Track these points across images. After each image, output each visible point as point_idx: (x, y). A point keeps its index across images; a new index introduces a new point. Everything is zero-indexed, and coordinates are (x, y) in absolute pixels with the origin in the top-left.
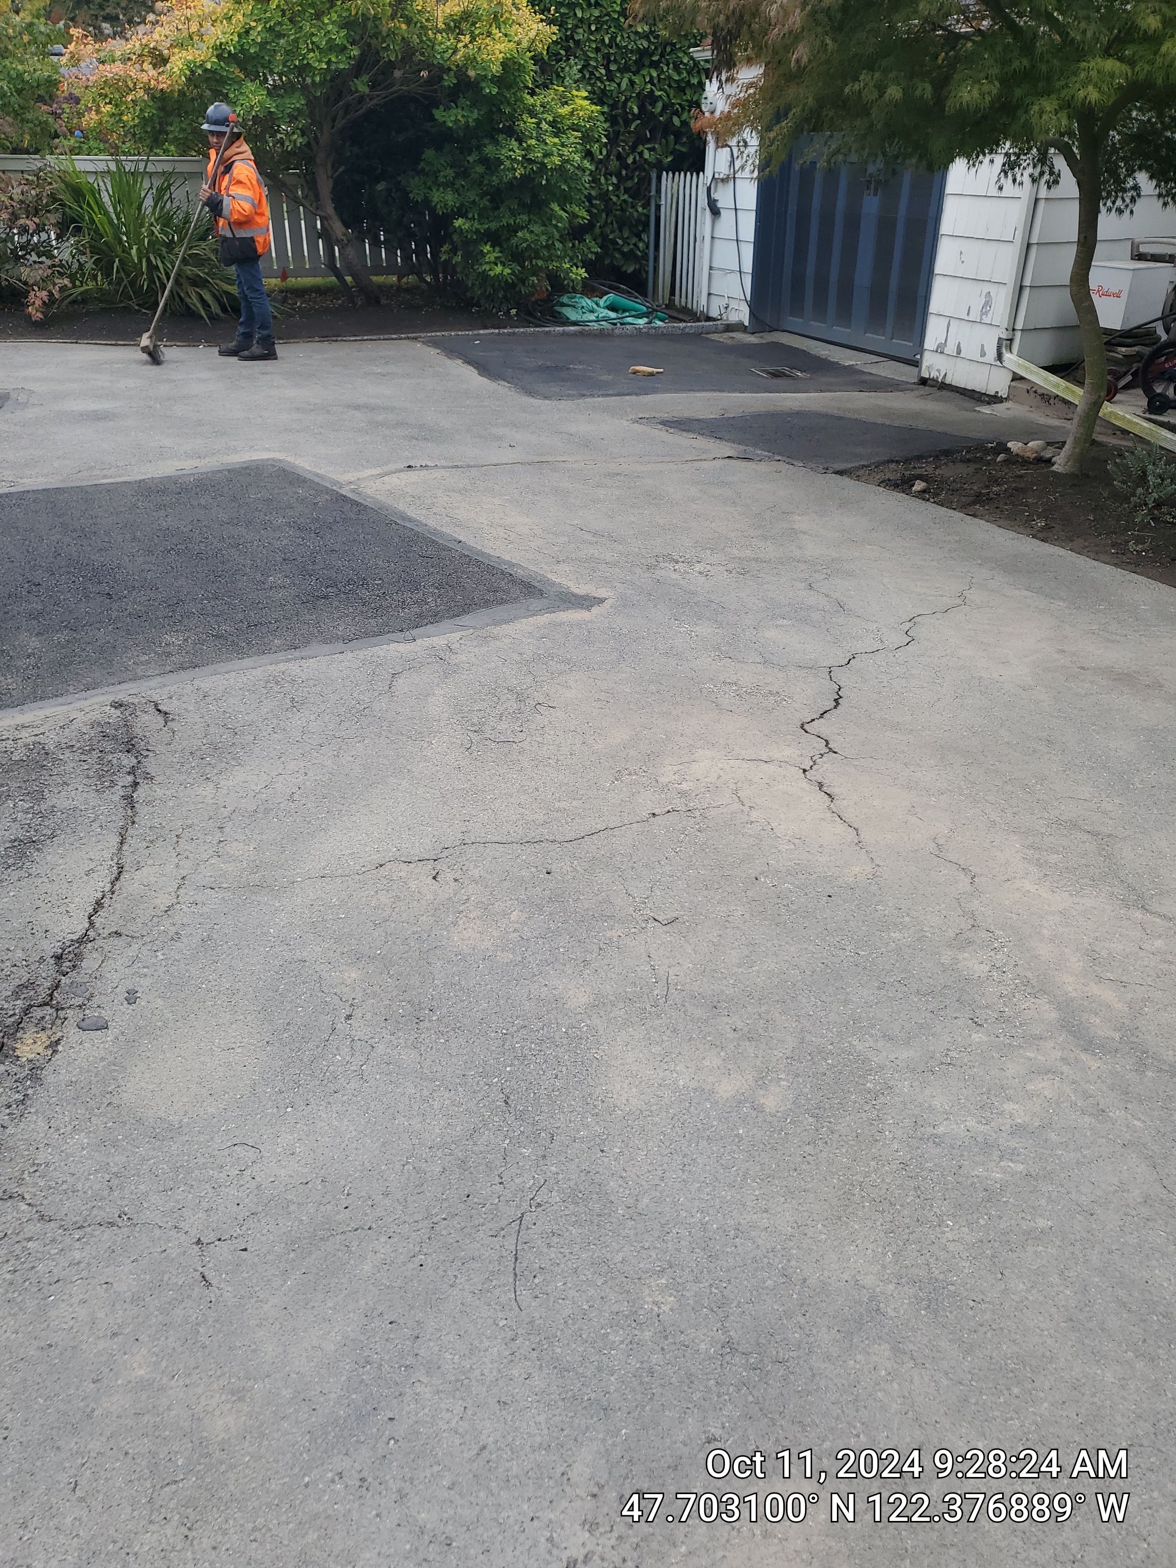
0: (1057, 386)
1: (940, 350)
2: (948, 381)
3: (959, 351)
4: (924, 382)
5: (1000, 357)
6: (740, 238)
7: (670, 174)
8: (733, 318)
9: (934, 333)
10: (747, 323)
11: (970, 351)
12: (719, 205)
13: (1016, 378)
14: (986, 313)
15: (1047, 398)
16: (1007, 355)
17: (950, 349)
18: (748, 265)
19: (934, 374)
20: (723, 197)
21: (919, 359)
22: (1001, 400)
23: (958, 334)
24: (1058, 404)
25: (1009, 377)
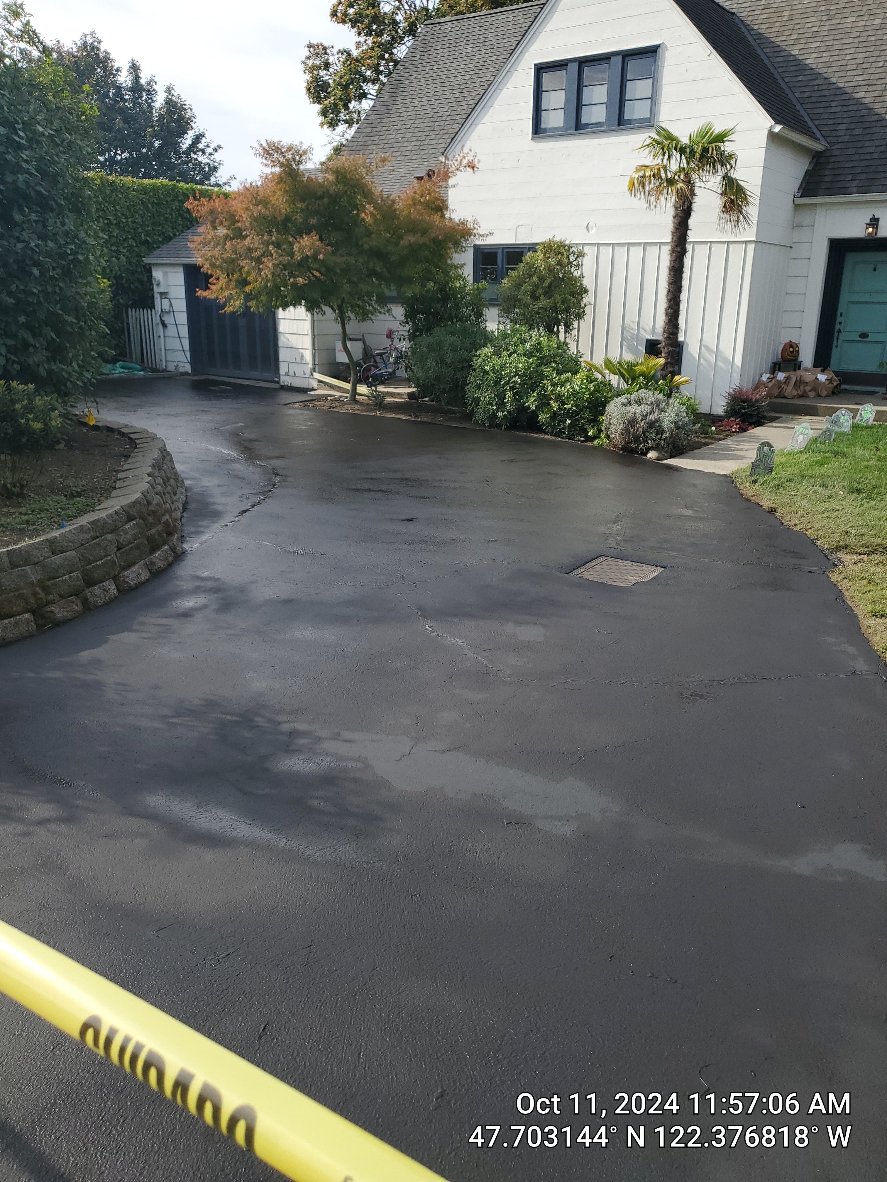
0: (335, 382)
1: (287, 374)
2: (293, 385)
3: (295, 374)
4: (282, 387)
5: (312, 374)
6: (181, 336)
7: (134, 310)
8: (182, 370)
9: (283, 369)
10: (190, 372)
11: (299, 373)
12: (166, 322)
13: (320, 381)
14: (303, 359)
15: (332, 387)
16: (315, 374)
17: (291, 373)
18: (187, 346)
19: (286, 384)
20: (168, 319)
21: (277, 379)
22: (315, 390)
23: (293, 368)
24: (337, 388)
25: (317, 381)
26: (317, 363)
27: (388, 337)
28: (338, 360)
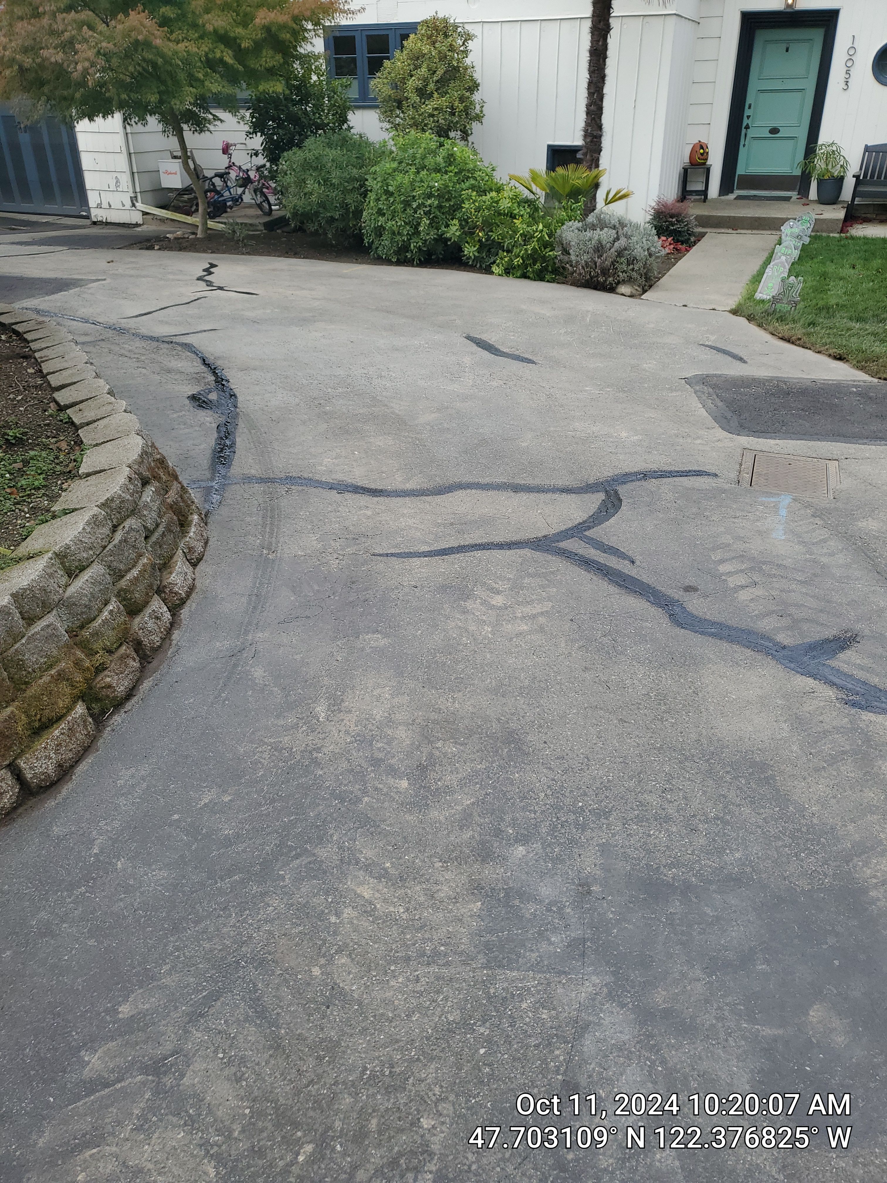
0: (166, 214)
1: (99, 206)
2: (109, 221)
3: (110, 206)
4: (95, 223)
5: (134, 205)
9: (93, 199)
11: (116, 204)
13: (145, 213)
14: (119, 186)
15: (163, 220)
16: (137, 204)
17: (105, 205)
19: (100, 219)
21: (84, 214)
22: (140, 225)
23: (106, 199)
24: (169, 222)
25: (141, 214)
26: (138, 190)
27: (224, 153)
28: (165, 185)
